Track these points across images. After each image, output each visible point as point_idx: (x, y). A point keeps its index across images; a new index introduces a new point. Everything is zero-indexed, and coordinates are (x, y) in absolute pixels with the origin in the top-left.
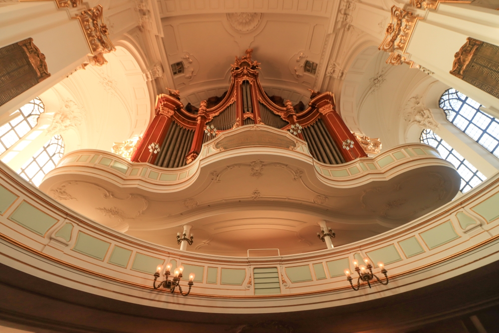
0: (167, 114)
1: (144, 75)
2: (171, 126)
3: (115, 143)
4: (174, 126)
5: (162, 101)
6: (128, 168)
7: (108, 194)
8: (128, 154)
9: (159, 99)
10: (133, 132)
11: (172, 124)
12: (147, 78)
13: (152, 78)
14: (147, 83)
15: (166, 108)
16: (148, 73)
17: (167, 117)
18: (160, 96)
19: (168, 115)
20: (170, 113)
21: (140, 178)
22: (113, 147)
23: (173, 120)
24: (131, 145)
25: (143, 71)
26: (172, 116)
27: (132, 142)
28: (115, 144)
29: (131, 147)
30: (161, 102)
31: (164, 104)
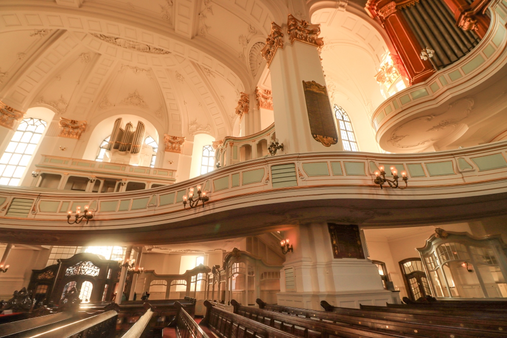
0: (390, 11)
1: (340, 8)
2: (405, 16)
3: (375, 76)
4: (407, 12)
5: (373, 7)
6: (425, 89)
7: (429, 117)
8: (395, 75)
9: (369, 9)
10: (377, 55)
11: (403, 13)
12: (343, 6)
13: (346, 2)
14: (347, 10)
15: (383, 9)
16: (341, 3)
17: (393, 13)
18: (367, 5)
19: (392, 12)
20: (392, 6)
21: (446, 88)
22: (377, 80)
23: (401, 8)
24: (389, 67)
25: (335, 7)
26: (396, 8)
27: (387, 63)
28: (376, 78)
29: (392, 67)
30: (373, 9)
31: (377, 7)
